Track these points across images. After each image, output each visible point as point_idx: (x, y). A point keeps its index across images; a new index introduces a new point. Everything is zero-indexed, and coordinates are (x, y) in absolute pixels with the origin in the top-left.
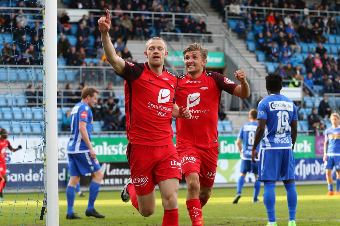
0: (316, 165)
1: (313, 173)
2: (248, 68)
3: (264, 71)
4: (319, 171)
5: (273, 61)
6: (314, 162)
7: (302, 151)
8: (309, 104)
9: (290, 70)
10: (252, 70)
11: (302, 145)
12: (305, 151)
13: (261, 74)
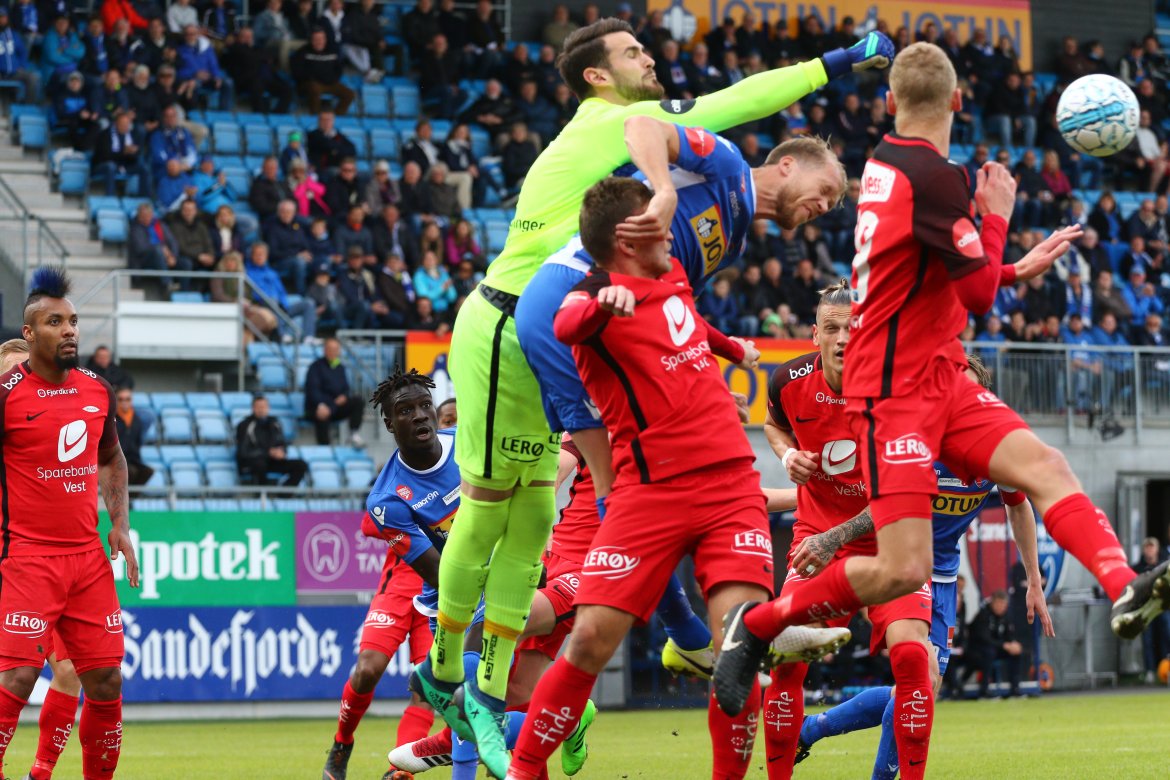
0: (301, 634)
1: (287, 669)
2: (16, 218)
3: (84, 230)
4: (313, 661)
5: (120, 191)
6: (292, 625)
7: (242, 573)
8: (271, 372)
9: (192, 227)
10: (33, 226)
11: (240, 548)
12: (255, 574)
13: (69, 245)
